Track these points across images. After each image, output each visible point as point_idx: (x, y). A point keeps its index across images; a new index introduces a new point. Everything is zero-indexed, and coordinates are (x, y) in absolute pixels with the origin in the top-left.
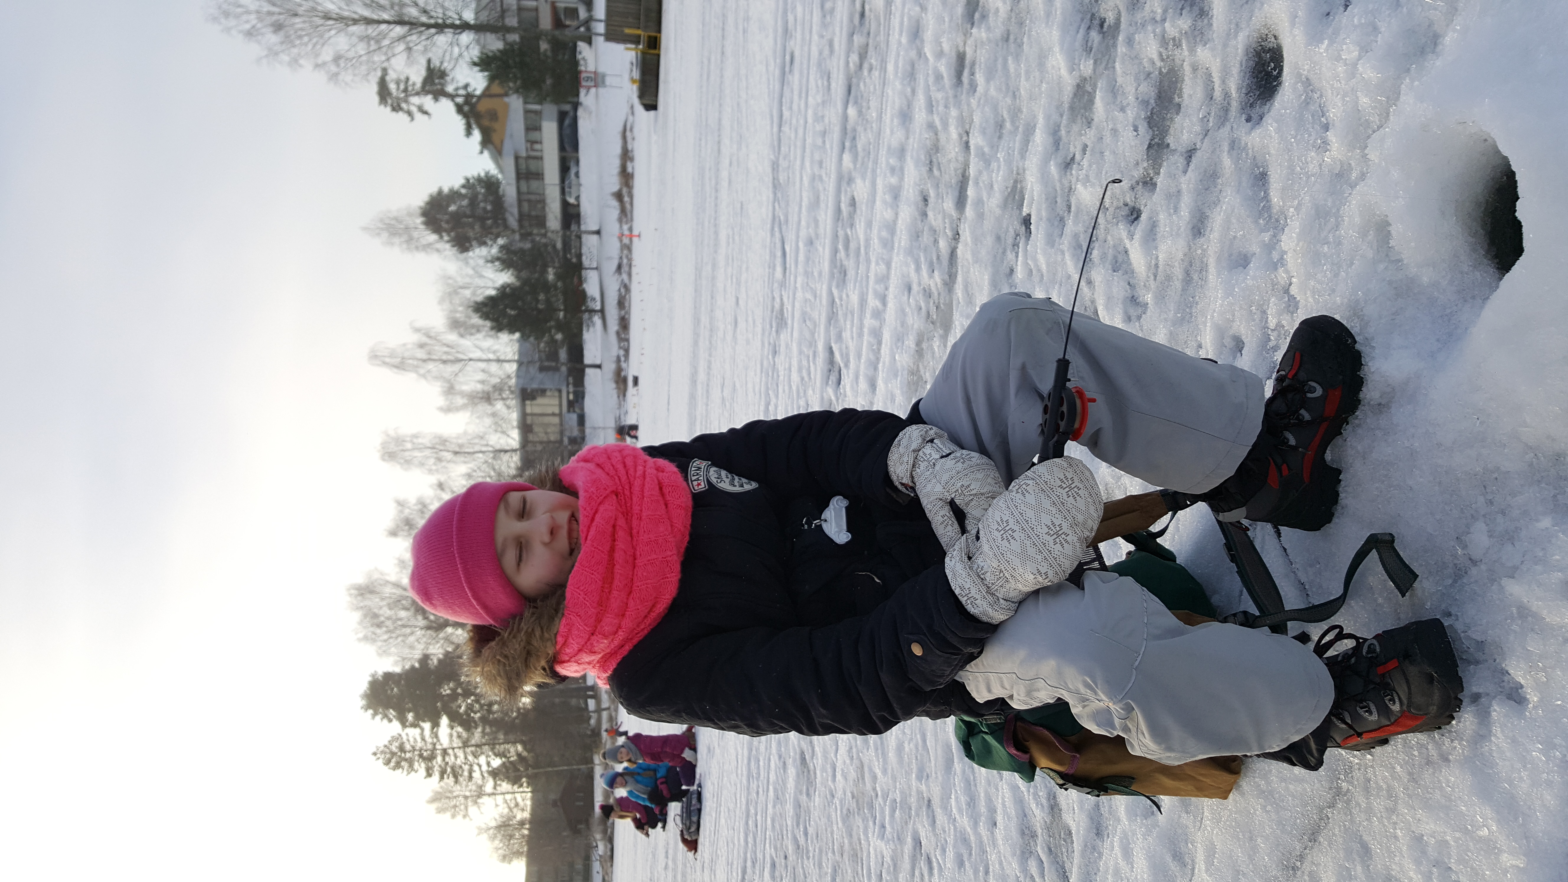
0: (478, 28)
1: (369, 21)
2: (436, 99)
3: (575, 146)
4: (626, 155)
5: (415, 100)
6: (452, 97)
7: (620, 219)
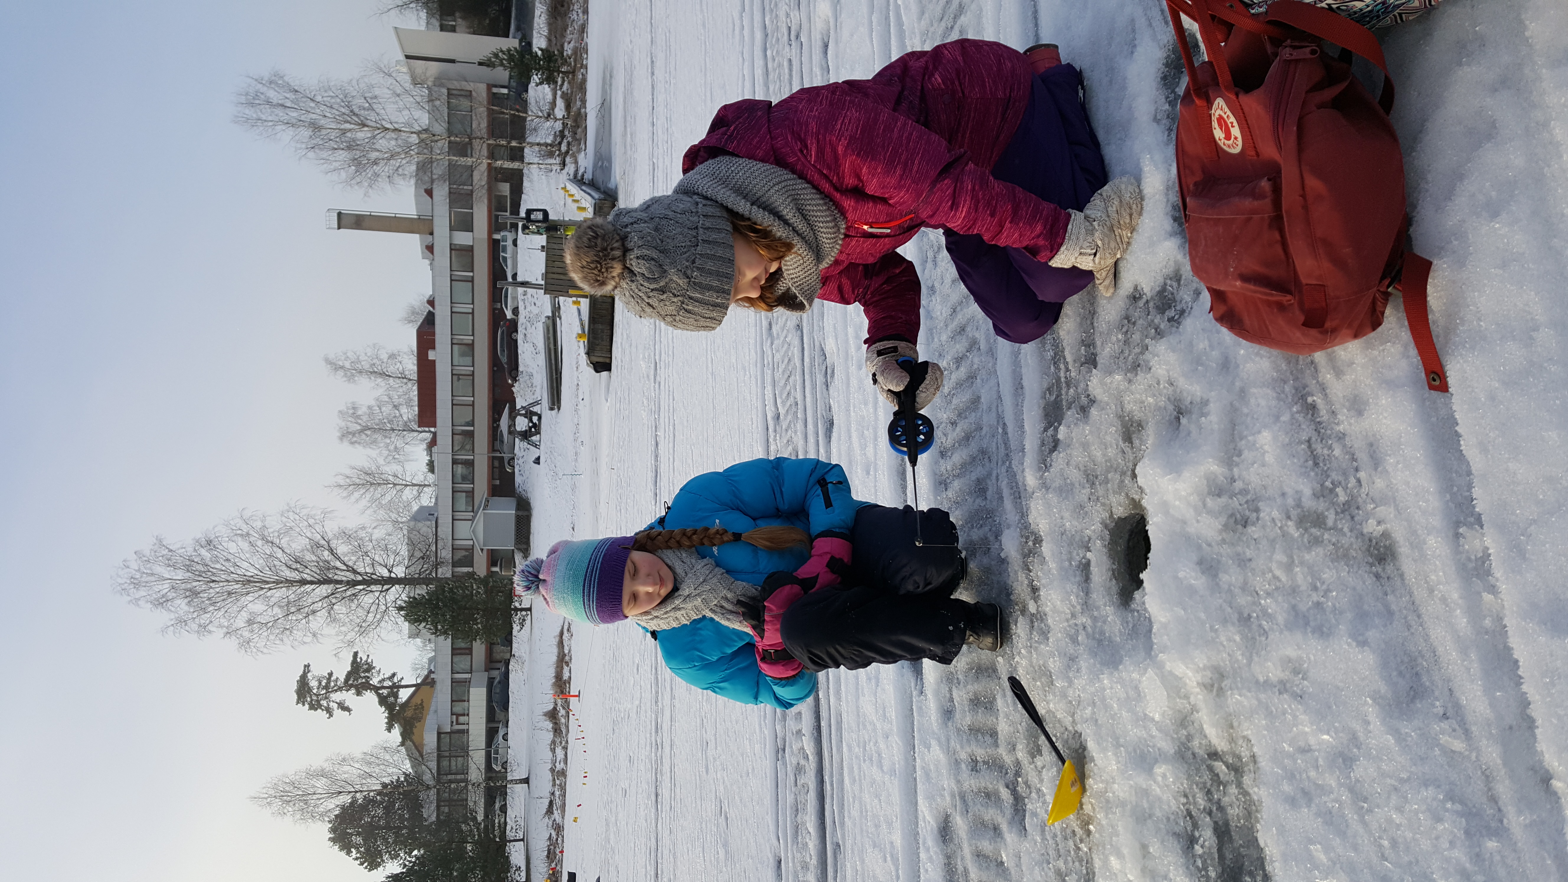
0: (405, 581)
1: (290, 583)
2: (359, 694)
3: (505, 706)
4: (563, 660)
5: (337, 697)
6: (376, 689)
7: (554, 742)
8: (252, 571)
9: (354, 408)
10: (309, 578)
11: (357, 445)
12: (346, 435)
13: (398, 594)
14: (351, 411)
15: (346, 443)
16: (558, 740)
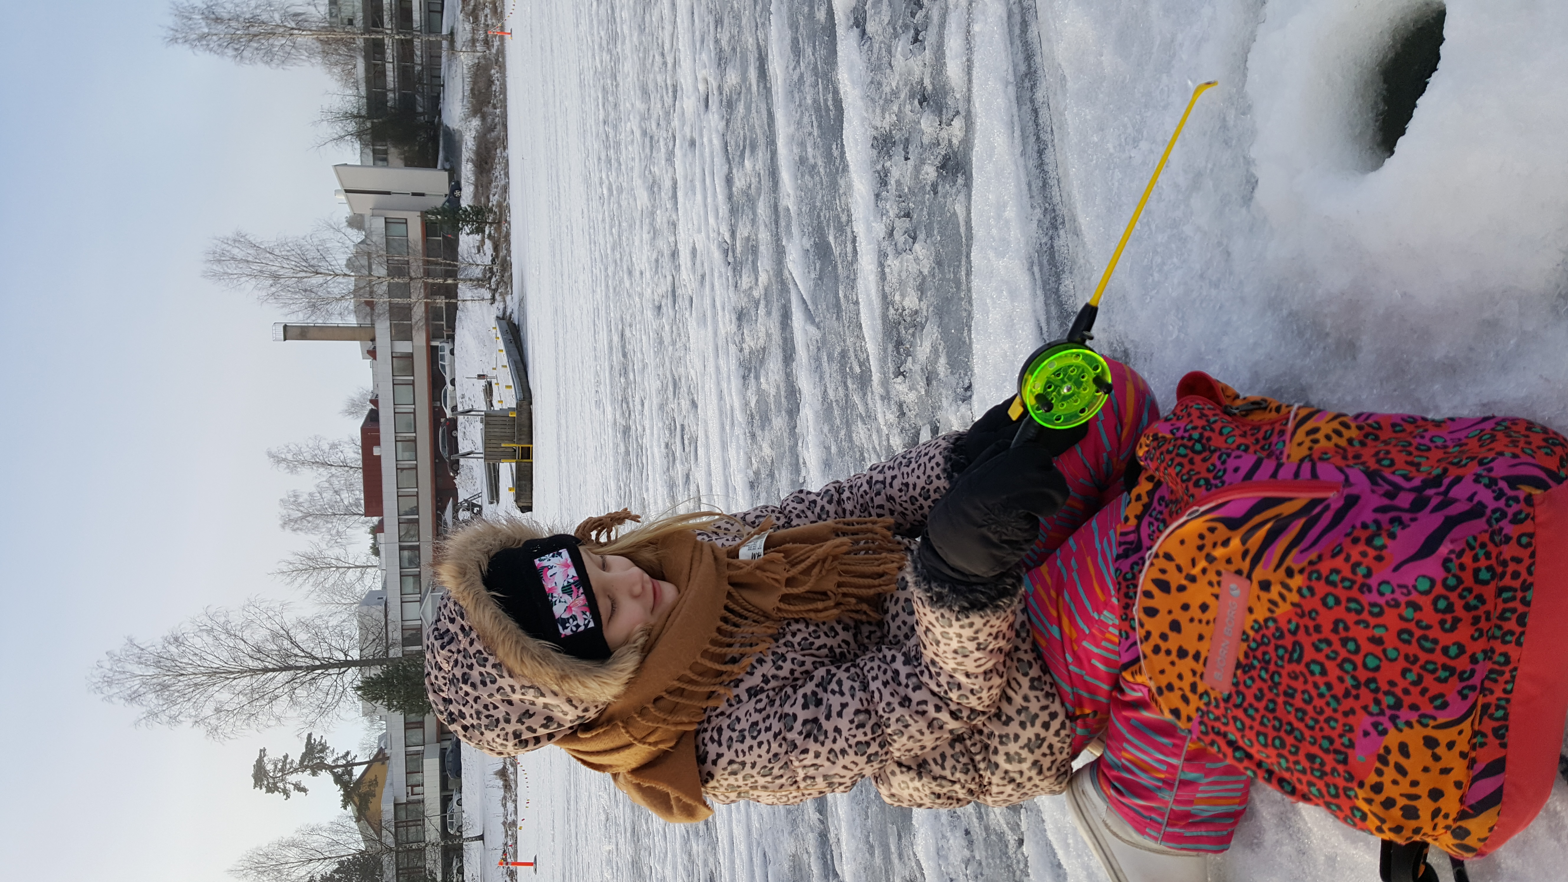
0: (360, 663)
1: (254, 672)
2: (314, 774)
3: (458, 772)
5: (293, 778)
6: (330, 768)
7: (505, 798)
8: (217, 664)
9: (295, 496)
10: (270, 666)
11: (299, 532)
12: (287, 522)
13: (352, 675)
14: (292, 499)
15: (288, 530)
16: (508, 796)
